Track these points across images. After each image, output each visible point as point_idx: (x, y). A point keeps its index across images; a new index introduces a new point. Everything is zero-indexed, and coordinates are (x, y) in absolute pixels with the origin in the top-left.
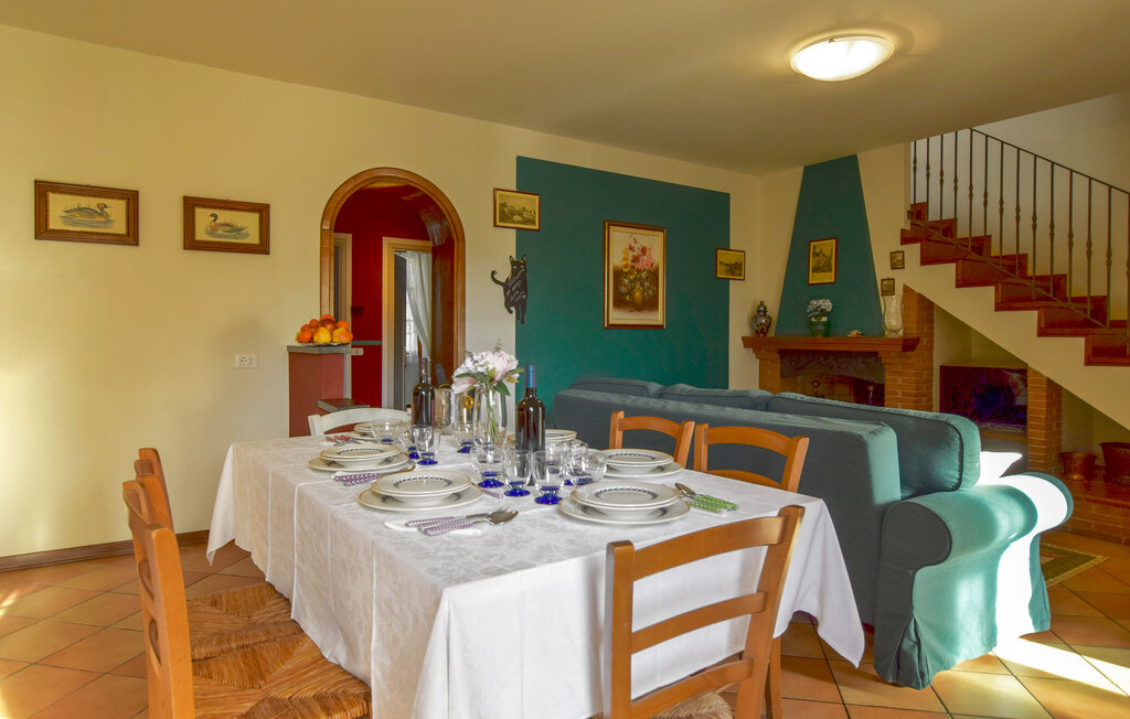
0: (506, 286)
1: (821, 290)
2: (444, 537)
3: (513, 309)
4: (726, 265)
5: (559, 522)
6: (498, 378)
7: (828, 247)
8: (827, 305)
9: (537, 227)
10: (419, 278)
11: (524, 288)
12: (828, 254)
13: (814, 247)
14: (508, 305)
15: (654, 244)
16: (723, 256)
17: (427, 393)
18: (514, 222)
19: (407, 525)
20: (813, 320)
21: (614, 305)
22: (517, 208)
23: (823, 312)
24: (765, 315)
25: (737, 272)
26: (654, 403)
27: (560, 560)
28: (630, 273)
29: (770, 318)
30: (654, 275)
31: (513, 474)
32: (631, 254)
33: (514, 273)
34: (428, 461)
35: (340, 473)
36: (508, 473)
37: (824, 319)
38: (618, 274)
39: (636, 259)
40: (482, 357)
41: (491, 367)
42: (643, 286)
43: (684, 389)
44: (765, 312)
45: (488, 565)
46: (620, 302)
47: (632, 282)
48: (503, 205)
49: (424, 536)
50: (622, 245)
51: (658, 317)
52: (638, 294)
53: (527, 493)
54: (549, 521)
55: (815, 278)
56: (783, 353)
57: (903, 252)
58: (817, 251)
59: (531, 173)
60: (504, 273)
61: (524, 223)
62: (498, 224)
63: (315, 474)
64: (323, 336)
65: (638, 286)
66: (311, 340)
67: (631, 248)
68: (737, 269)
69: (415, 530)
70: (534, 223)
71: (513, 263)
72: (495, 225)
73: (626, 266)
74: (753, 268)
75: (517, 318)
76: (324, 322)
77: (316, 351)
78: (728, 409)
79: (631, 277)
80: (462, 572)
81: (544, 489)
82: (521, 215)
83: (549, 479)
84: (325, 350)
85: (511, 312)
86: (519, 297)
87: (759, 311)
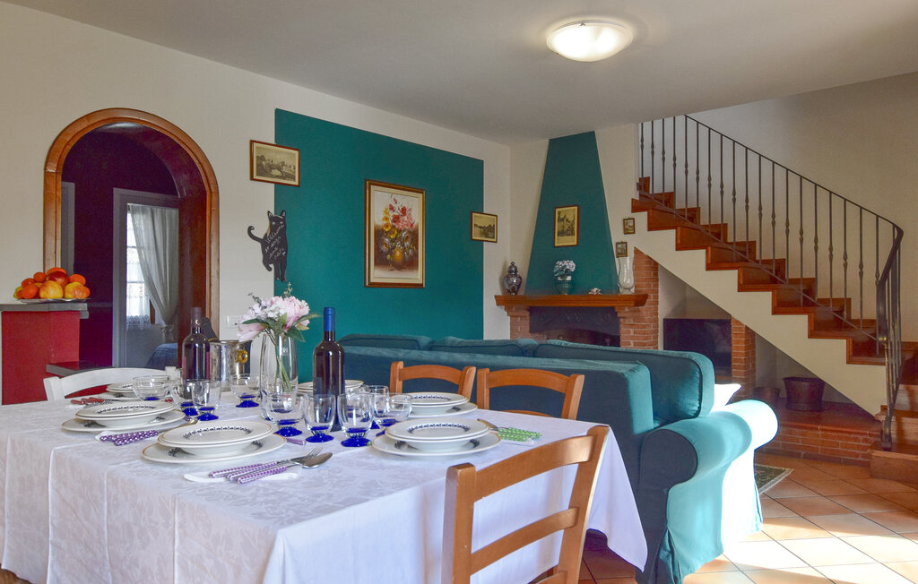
0: (264, 242)
1: (566, 252)
2: (255, 483)
3: (272, 266)
4: (480, 227)
5: (374, 460)
6: (289, 324)
7: (571, 213)
8: (571, 265)
9: (297, 183)
10: (152, 237)
11: (283, 244)
12: (571, 219)
13: (559, 213)
14: (266, 262)
15: (414, 205)
16: (478, 220)
17: (201, 345)
18: (272, 176)
19: (210, 476)
20: (560, 279)
21: (376, 264)
22: (275, 162)
23: (568, 272)
24: (516, 274)
25: (490, 234)
26: (426, 355)
27: (391, 493)
28: (390, 232)
29: (520, 278)
30: (414, 235)
31: (314, 419)
32: (391, 214)
33: (272, 229)
34: (208, 416)
35: (106, 432)
36: (310, 418)
37: (569, 278)
38: (379, 233)
39: (396, 219)
40: (272, 303)
41: (282, 312)
42: (403, 245)
43: (454, 341)
44: (516, 271)
45: (317, 504)
46: (381, 261)
47: (392, 241)
48: (261, 158)
49: (234, 485)
50: (382, 204)
51: (417, 276)
52: (398, 254)
53: (330, 438)
54: (364, 460)
55: (561, 241)
56: (531, 310)
57: (633, 219)
58: (562, 217)
59: (290, 127)
60: (262, 229)
61: (284, 178)
62: (255, 177)
63: (73, 437)
64: (53, 291)
65: (398, 245)
66: (37, 296)
67: (392, 208)
68: (490, 231)
69: (222, 480)
70: (294, 178)
71: (271, 219)
72: (252, 179)
73: (387, 226)
74: (504, 230)
75: (276, 276)
76: (54, 275)
77: (44, 308)
78: (500, 357)
79: (392, 237)
80: (291, 513)
81: (351, 431)
82: (280, 169)
83: (355, 422)
84: (55, 307)
85: (270, 269)
86: (279, 254)
87: (510, 272)
